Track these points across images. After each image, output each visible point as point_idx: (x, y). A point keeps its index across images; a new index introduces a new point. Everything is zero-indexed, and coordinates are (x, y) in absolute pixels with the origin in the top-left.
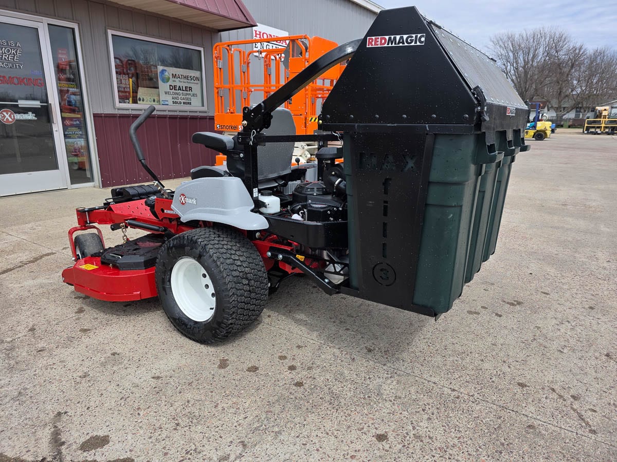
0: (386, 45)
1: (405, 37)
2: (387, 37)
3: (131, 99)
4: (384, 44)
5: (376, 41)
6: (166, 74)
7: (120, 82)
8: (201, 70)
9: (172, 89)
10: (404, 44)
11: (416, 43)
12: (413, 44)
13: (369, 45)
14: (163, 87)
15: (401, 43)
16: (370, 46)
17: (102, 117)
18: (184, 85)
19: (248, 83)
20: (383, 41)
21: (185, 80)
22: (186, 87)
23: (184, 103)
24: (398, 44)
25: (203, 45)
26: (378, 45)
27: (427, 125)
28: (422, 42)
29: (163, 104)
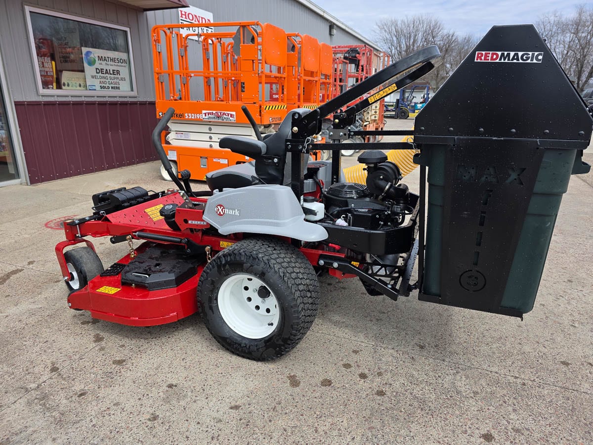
0: (497, 61)
1: (520, 54)
2: (500, 53)
3: (55, 84)
4: (496, 59)
5: (486, 56)
6: (92, 56)
7: (42, 65)
8: (128, 52)
9: (99, 73)
10: (518, 60)
11: (532, 60)
12: (529, 61)
13: (477, 60)
14: (89, 70)
15: (515, 59)
16: (479, 61)
17: (24, 105)
18: (111, 68)
19: (187, 69)
20: (495, 57)
21: (112, 63)
22: (113, 70)
23: (112, 88)
24: (512, 60)
25: (129, 25)
26: (488, 60)
27: (538, 140)
28: (540, 60)
29: (90, 90)
